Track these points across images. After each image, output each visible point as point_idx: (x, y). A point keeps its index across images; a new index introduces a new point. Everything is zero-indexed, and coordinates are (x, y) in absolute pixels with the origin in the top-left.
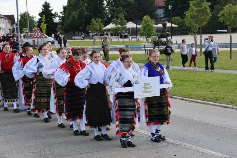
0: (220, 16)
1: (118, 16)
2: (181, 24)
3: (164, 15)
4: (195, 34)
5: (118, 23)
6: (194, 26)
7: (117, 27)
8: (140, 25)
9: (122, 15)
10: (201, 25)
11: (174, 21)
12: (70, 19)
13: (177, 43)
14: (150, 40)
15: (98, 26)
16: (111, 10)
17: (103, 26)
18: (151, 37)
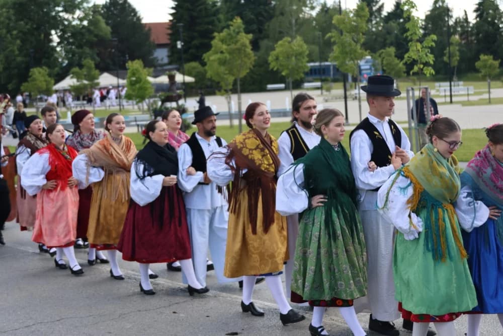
0: (272, 61)
1: (81, 63)
2: (200, 76)
3: (168, 59)
4: (228, 94)
5: (83, 77)
6: (225, 78)
7: (80, 85)
8: (124, 79)
9: (90, 61)
10: (238, 76)
11: (189, 70)
14: (146, 107)
15: (44, 83)
16: (66, 52)
17: (53, 82)
18: (147, 100)
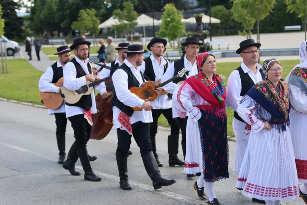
0: (289, 4)
1: (123, 5)
2: (226, 18)
3: (198, 3)
4: (248, 34)
5: (124, 17)
6: (247, 20)
7: (122, 24)
8: (158, 19)
9: (130, 3)
10: (259, 18)
11: (215, 13)
12: (45, 12)
13: (219, 49)
14: (176, 45)
15: (91, 22)
17: (99, 21)
18: (177, 39)
